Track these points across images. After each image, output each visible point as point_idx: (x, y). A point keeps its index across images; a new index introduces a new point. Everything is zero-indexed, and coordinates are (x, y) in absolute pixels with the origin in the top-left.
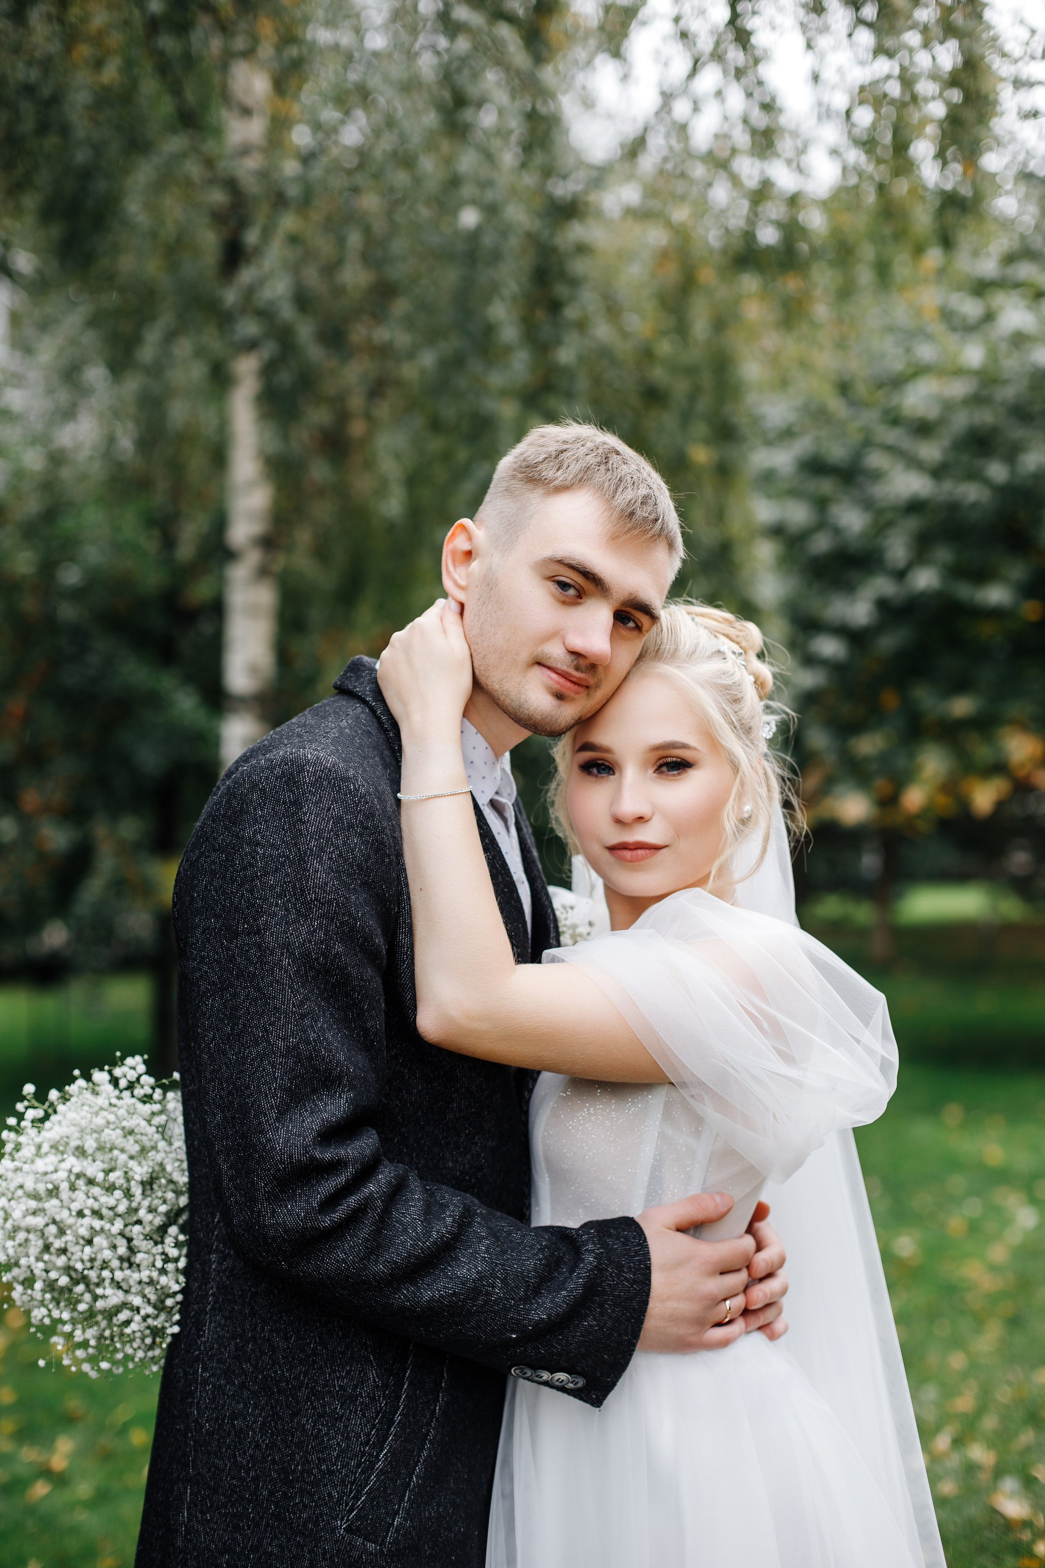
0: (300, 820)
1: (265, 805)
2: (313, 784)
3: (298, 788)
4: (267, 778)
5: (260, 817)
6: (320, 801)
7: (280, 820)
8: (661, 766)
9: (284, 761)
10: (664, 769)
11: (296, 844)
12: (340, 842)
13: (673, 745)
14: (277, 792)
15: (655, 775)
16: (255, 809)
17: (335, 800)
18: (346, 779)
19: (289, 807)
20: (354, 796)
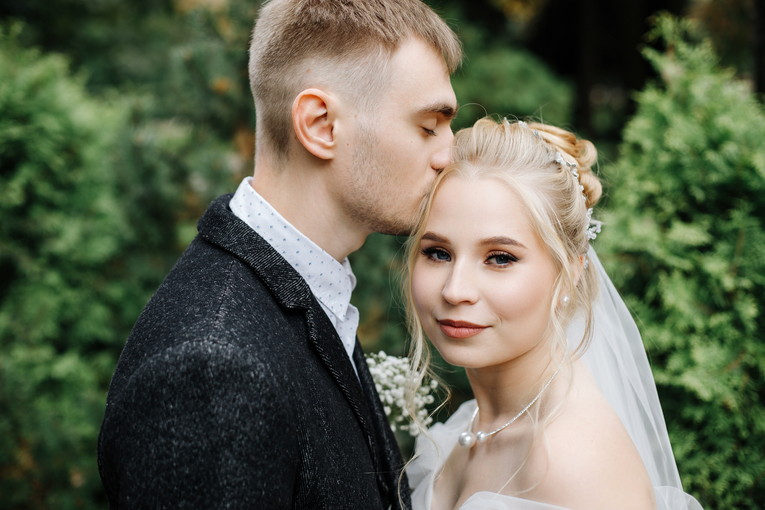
0: (210, 413)
1: (175, 399)
2: (217, 378)
3: (204, 384)
4: (173, 375)
5: (172, 410)
6: (225, 393)
7: (191, 413)
8: (490, 258)
9: (187, 358)
10: (494, 261)
11: (207, 436)
12: (248, 429)
13: (502, 241)
14: (184, 388)
15: (484, 265)
16: (166, 403)
17: (239, 391)
18: (246, 368)
19: (198, 402)
20: (255, 384)
